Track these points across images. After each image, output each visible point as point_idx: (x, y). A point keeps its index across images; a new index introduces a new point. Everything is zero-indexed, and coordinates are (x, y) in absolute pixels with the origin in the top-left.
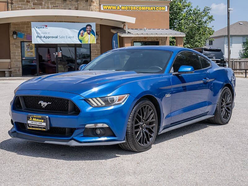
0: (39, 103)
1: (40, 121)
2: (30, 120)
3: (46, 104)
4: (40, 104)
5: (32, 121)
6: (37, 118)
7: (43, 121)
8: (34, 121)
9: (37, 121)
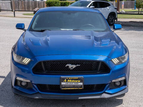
0: (66, 66)
1: (77, 81)
2: (65, 82)
3: (74, 66)
4: (68, 67)
5: (67, 82)
6: (72, 79)
7: (79, 81)
8: (69, 82)
9: (73, 82)
